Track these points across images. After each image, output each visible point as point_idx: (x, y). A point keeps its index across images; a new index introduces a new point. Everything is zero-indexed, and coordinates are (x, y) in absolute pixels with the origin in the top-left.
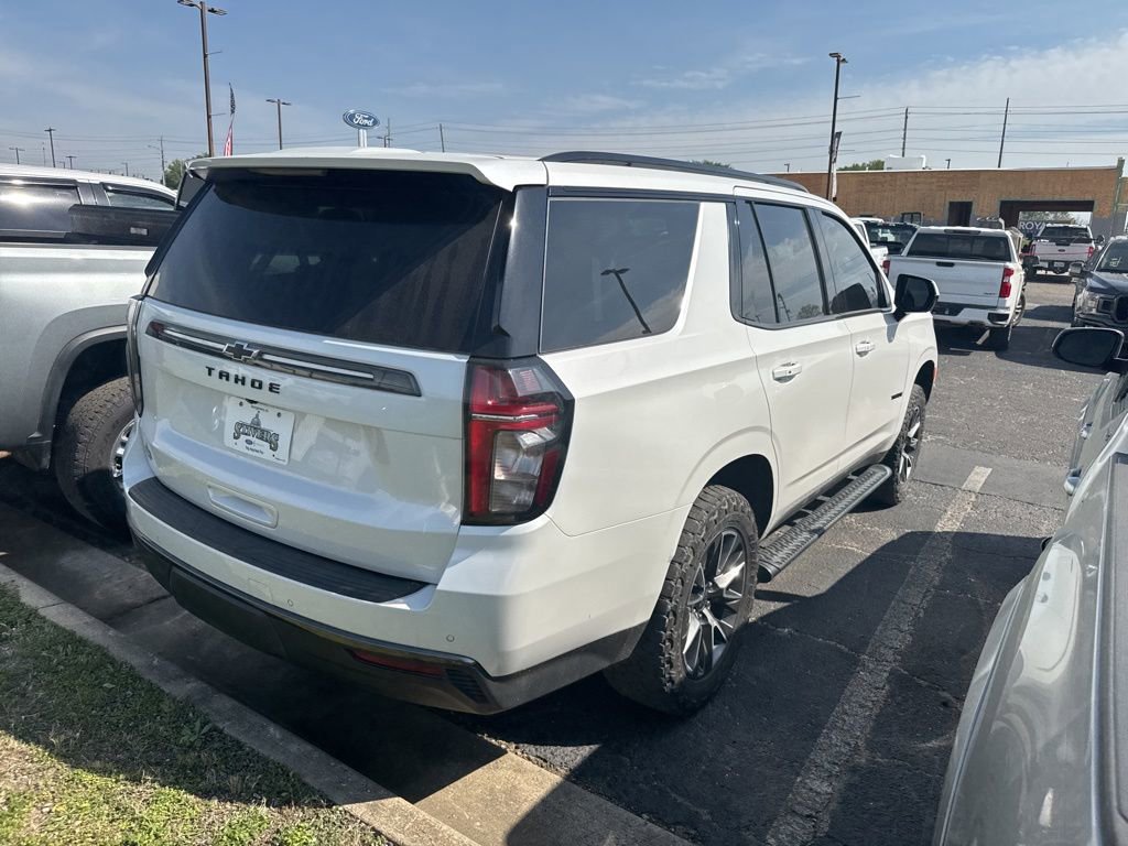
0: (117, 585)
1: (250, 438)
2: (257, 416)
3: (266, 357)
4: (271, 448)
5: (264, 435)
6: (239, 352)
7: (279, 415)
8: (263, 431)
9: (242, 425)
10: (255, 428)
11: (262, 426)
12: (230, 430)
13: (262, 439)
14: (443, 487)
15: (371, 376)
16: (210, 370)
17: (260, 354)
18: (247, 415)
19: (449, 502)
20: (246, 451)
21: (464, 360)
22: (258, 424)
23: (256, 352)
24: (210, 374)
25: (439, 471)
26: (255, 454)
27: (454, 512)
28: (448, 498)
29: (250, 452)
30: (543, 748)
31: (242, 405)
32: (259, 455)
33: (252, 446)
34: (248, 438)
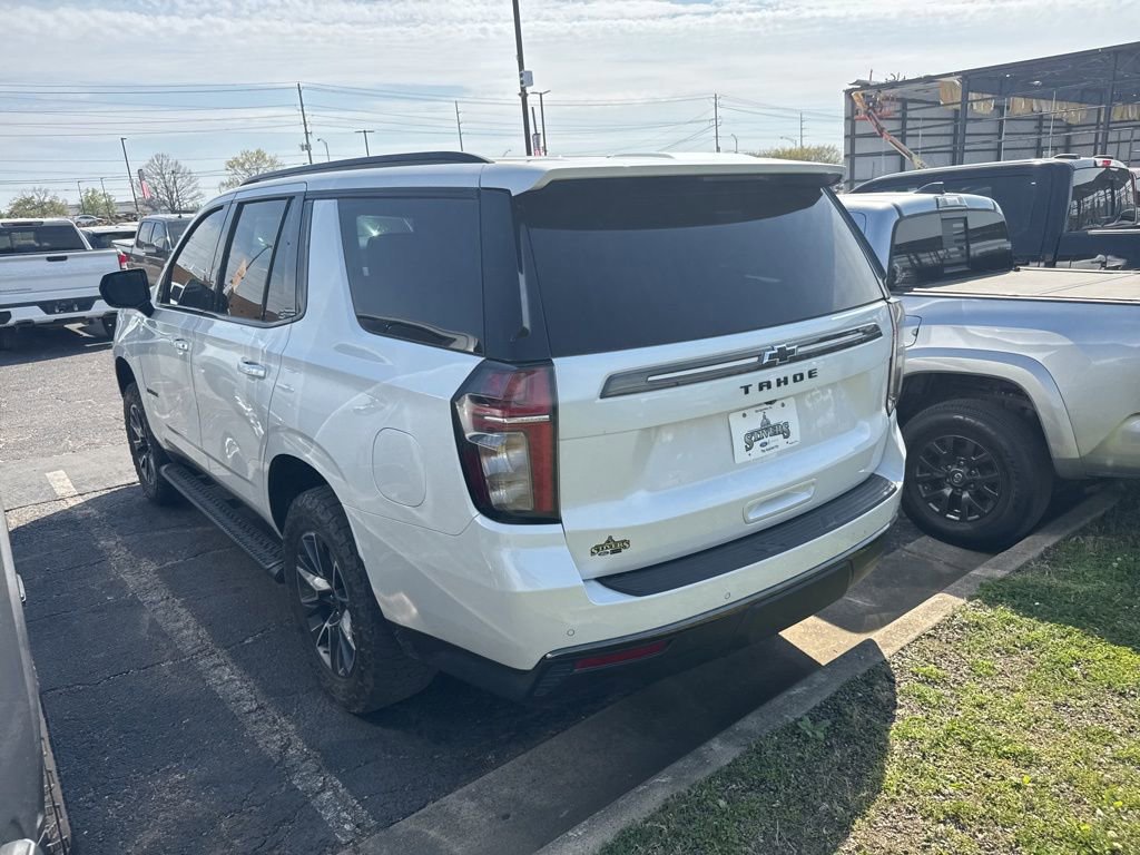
1: (765, 440)
2: (764, 417)
4: (784, 438)
7: (783, 405)
8: (774, 427)
9: (752, 434)
10: (769, 429)
11: (772, 423)
12: (740, 444)
13: (775, 434)
16: (747, 388)
17: (798, 349)
18: (755, 423)
20: (764, 454)
22: (768, 423)
23: (796, 348)
24: (747, 392)
26: (771, 451)
29: (766, 454)
31: (744, 415)
32: (776, 449)
33: (768, 447)
34: (762, 441)
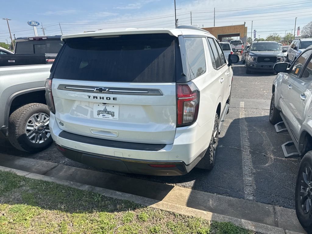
0: (38, 166)
1: (104, 114)
2: (105, 108)
3: (110, 90)
4: (112, 116)
5: (108, 113)
6: (101, 90)
7: (113, 106)
8: (108, 112)
9: (100, 111)
10: (105, 111)
11: (108, 110)
12: (95, 113)
13: (108, 114)
14: (170, 118)
15: (147, 92)
16: (89, 97)
17: (109, 90)
18: (102, 108)
19: (172, 122)
20: (103, 118)
21: (175, 84)
22: (106, 110)
23: (107, 90)
24: (89, 98)
25: (169, 114)
26: (106, 118)
27: (174, 125)
28: (172, 121)
29: (104, 118)
30: (182, 183)
31: (99, 105)
32: (108, 118)
33: (105, 116)
34: (103, 114)
